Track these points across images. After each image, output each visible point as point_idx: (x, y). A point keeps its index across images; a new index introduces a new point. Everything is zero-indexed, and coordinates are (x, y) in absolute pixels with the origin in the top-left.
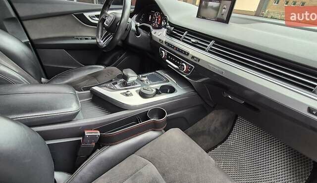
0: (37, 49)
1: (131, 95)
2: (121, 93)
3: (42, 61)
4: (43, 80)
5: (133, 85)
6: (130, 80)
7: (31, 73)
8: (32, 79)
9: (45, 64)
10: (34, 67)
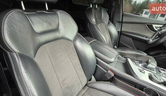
0: (121, 35)
1: (144, 73)
2: (138, 69)
3: (120, 40)
4: (115, 47)
5: (151, 70)
6: (150, 65)
7: (113, 42)
8: (112, 44)
9: (120, 41)
10: (115, 41)
